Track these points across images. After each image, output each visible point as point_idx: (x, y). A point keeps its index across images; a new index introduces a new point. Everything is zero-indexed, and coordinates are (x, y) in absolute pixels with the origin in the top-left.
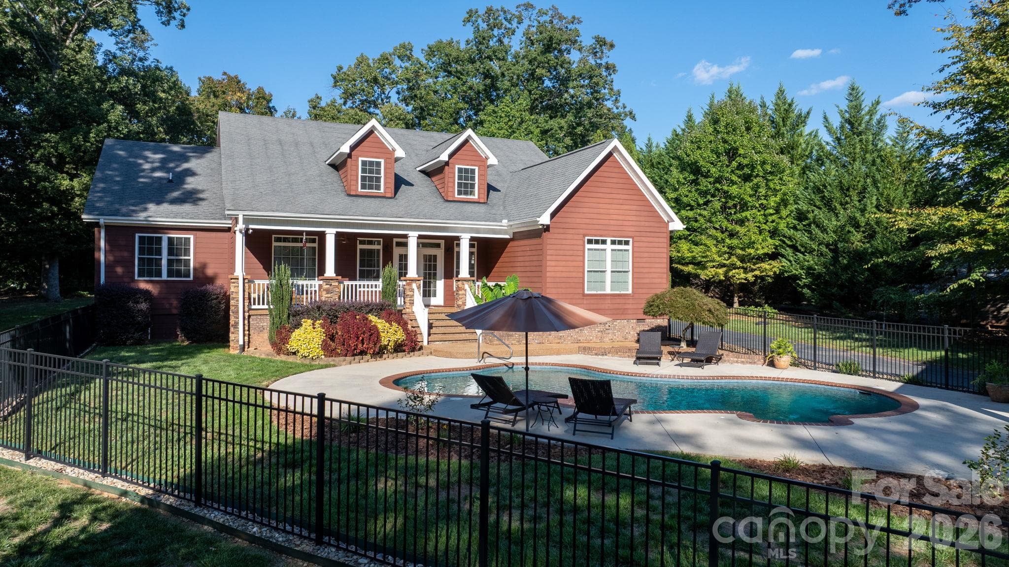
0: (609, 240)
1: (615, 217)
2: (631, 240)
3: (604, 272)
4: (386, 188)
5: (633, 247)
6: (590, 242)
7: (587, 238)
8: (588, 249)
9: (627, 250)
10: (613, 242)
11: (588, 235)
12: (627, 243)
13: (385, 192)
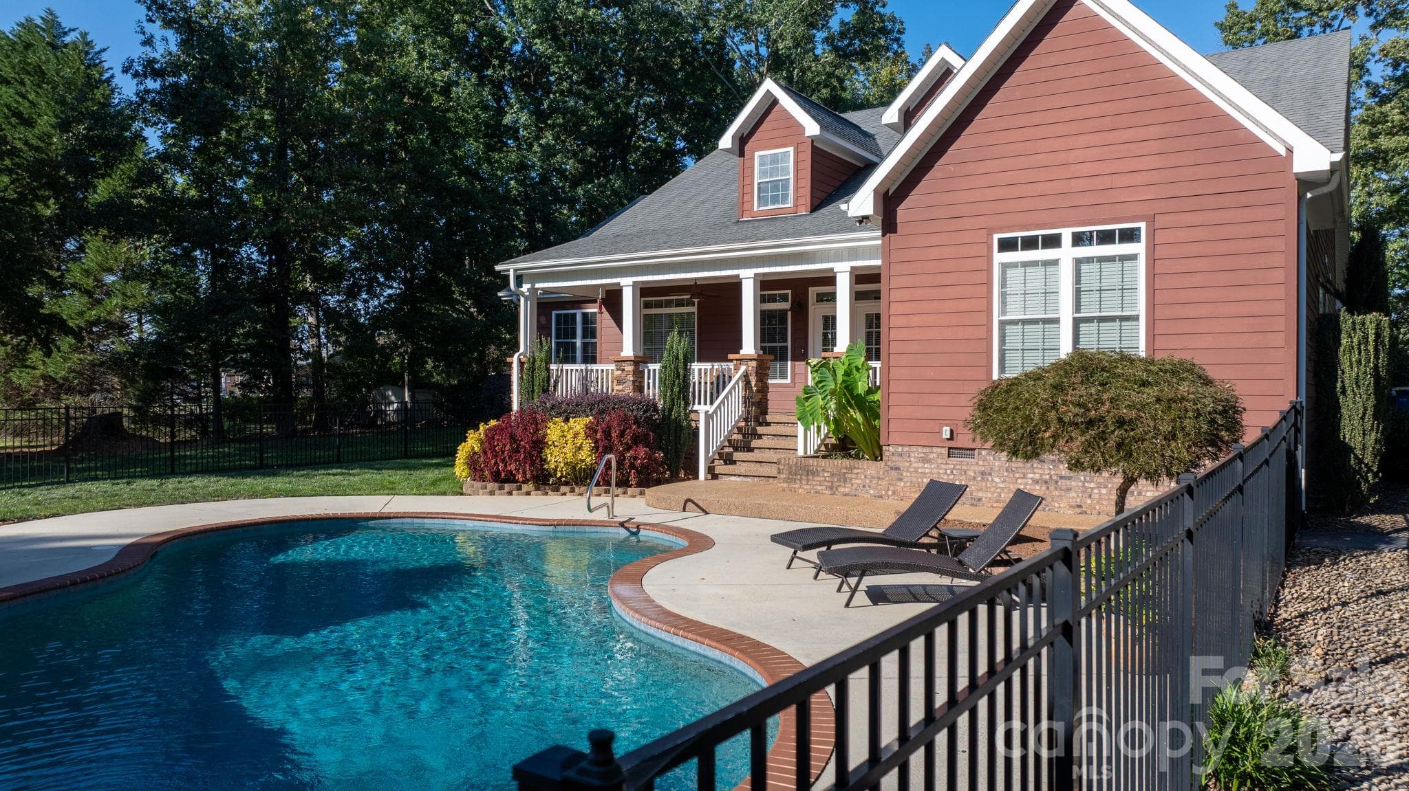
0: (1067, 234)
1: (1087, 169)
2: (1142, 225)
3: (1056, 321)
4: (797, 198)
5: (1151, 248)
6: (1007, 245)
7: (996, 237)
8: (1005, 266)
9: (1134, 257)
10: (1078, 240)
11: (1001, 230)
12: (1129, 236)
13: (796, 205)
